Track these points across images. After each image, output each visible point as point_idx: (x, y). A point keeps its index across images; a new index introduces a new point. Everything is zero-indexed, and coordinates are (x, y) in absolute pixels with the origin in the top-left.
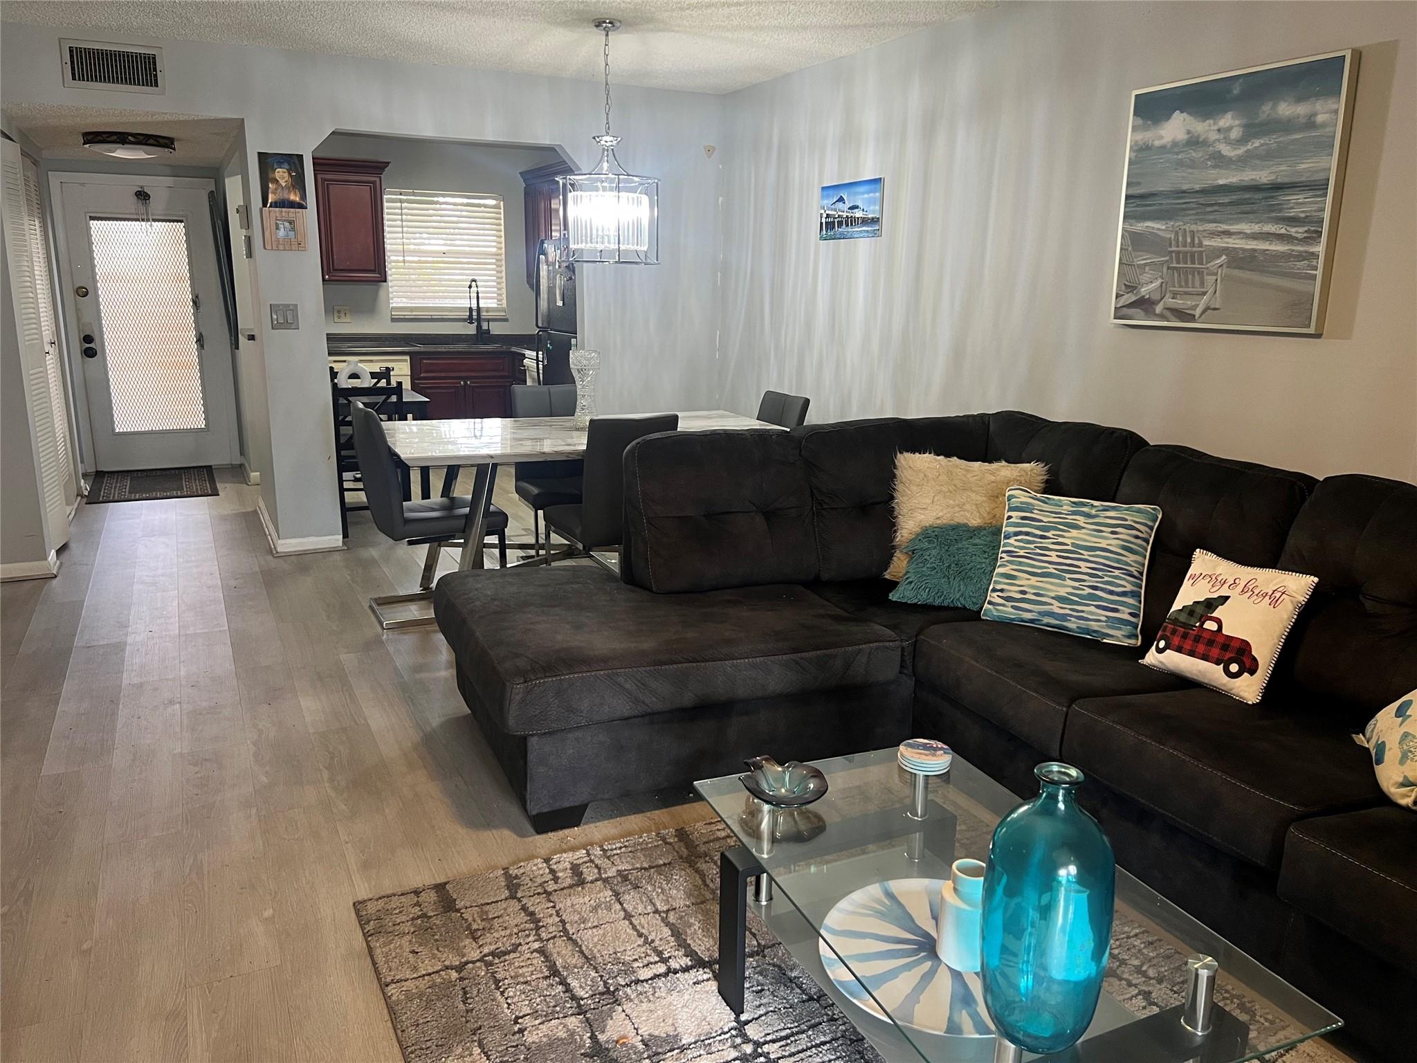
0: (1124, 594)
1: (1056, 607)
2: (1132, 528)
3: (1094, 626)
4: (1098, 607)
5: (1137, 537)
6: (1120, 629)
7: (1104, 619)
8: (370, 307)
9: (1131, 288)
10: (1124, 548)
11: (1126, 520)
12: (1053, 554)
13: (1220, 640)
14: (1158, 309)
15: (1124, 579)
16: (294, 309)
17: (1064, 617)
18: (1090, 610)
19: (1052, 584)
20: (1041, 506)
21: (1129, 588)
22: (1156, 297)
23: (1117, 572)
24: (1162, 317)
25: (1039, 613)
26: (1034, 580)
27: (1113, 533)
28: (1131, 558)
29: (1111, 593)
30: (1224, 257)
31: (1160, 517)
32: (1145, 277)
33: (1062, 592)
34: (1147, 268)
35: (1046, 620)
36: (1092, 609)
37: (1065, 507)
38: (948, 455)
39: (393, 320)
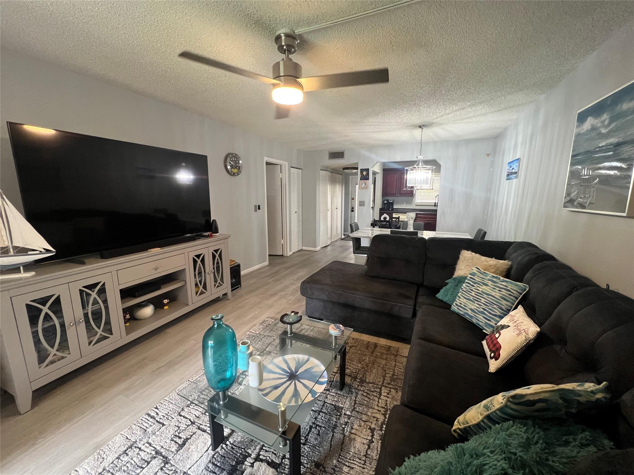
0: (495, 315)
1: (470, 312)
2: (509, 291)
3: (481, 323)
4: (483, 317)
5: (510, 295)
6: (489, 328)
7: (484, 322)
8: (410, 202)
9: (568, 194)
10: (502, 298)
11: (508, 287)
12: (474, 293)
13: (495, 342)
14: (575, 203)
15: (497, 310)
16: (364, 202)
17: (471, 317)
18: (480, 317)
19: (469, 303)
20: (479, 275)
21: (498, 313)
22: (575, 198)
23: (495, 306)
24: (576, 207)
25: (464, 312)
26: (465, 300)
27: (499, 291)
28: (504, 302)
29: (490, 313)
30: (598, 179)
31: (527, 289)
32: (573, 190)
33: (473, 307)
34: (574, 186)
35: (467, 316)
36: (481, 317)
37: (488, 277)
38: (476, 253)
39: (416, 205)
